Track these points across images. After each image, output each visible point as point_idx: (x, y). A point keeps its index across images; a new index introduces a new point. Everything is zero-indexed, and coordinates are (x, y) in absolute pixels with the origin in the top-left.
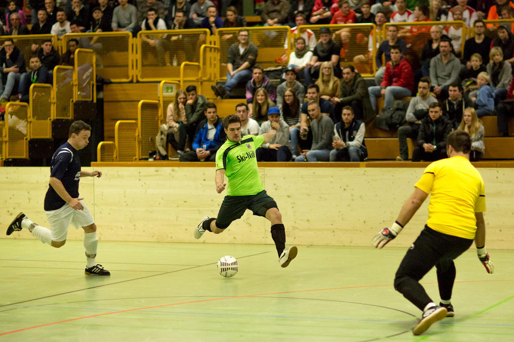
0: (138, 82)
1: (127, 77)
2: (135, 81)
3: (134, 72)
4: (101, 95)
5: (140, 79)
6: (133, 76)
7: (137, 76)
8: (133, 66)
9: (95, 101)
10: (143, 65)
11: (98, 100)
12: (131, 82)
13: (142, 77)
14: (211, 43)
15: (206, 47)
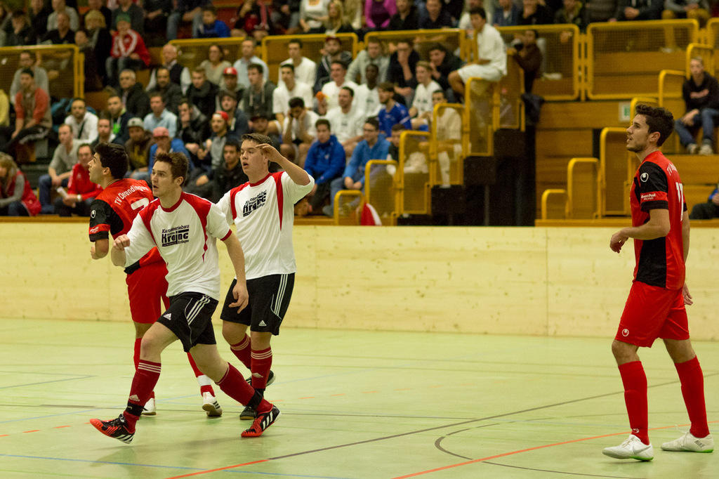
0: (588, 100)
1: (572, 93)
2: (583, 98)
3: (582, 86)
5: (591, 96)
6: (580, 92)
7: (586, 91)
8: (580, 77)
9: (523, 129)
10: (595, 75)
11: (527, 128)
12: (578, 100)
13: (594, 93)
14: (699, 41)
15: (695, 48)
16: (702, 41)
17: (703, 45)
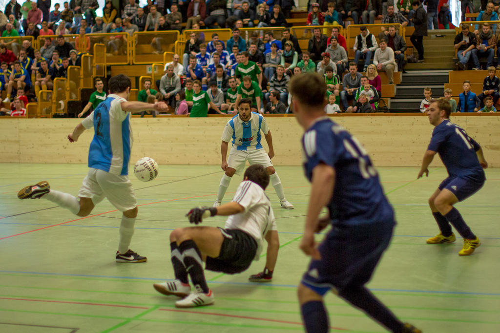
0: (133, 64)
1: (126, 61)
2: (131, 64)
3: (131, 58)
4: (109, 73)
5: (135, 63)
6: (130, 61)
7: (132, 61)
8: (130, 54)
9: (106, 77)
10: (137, 54)
11: (107, 76)
12: (129, 64)
13: (136, 61)
14: (180, 39)
15: (178, 42)
16: (181, 39)
17: (181, 41)
